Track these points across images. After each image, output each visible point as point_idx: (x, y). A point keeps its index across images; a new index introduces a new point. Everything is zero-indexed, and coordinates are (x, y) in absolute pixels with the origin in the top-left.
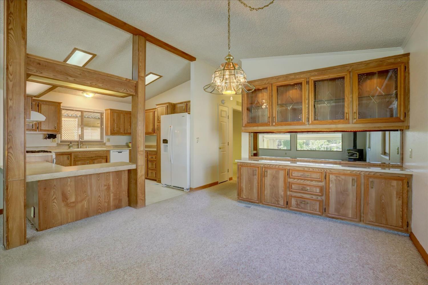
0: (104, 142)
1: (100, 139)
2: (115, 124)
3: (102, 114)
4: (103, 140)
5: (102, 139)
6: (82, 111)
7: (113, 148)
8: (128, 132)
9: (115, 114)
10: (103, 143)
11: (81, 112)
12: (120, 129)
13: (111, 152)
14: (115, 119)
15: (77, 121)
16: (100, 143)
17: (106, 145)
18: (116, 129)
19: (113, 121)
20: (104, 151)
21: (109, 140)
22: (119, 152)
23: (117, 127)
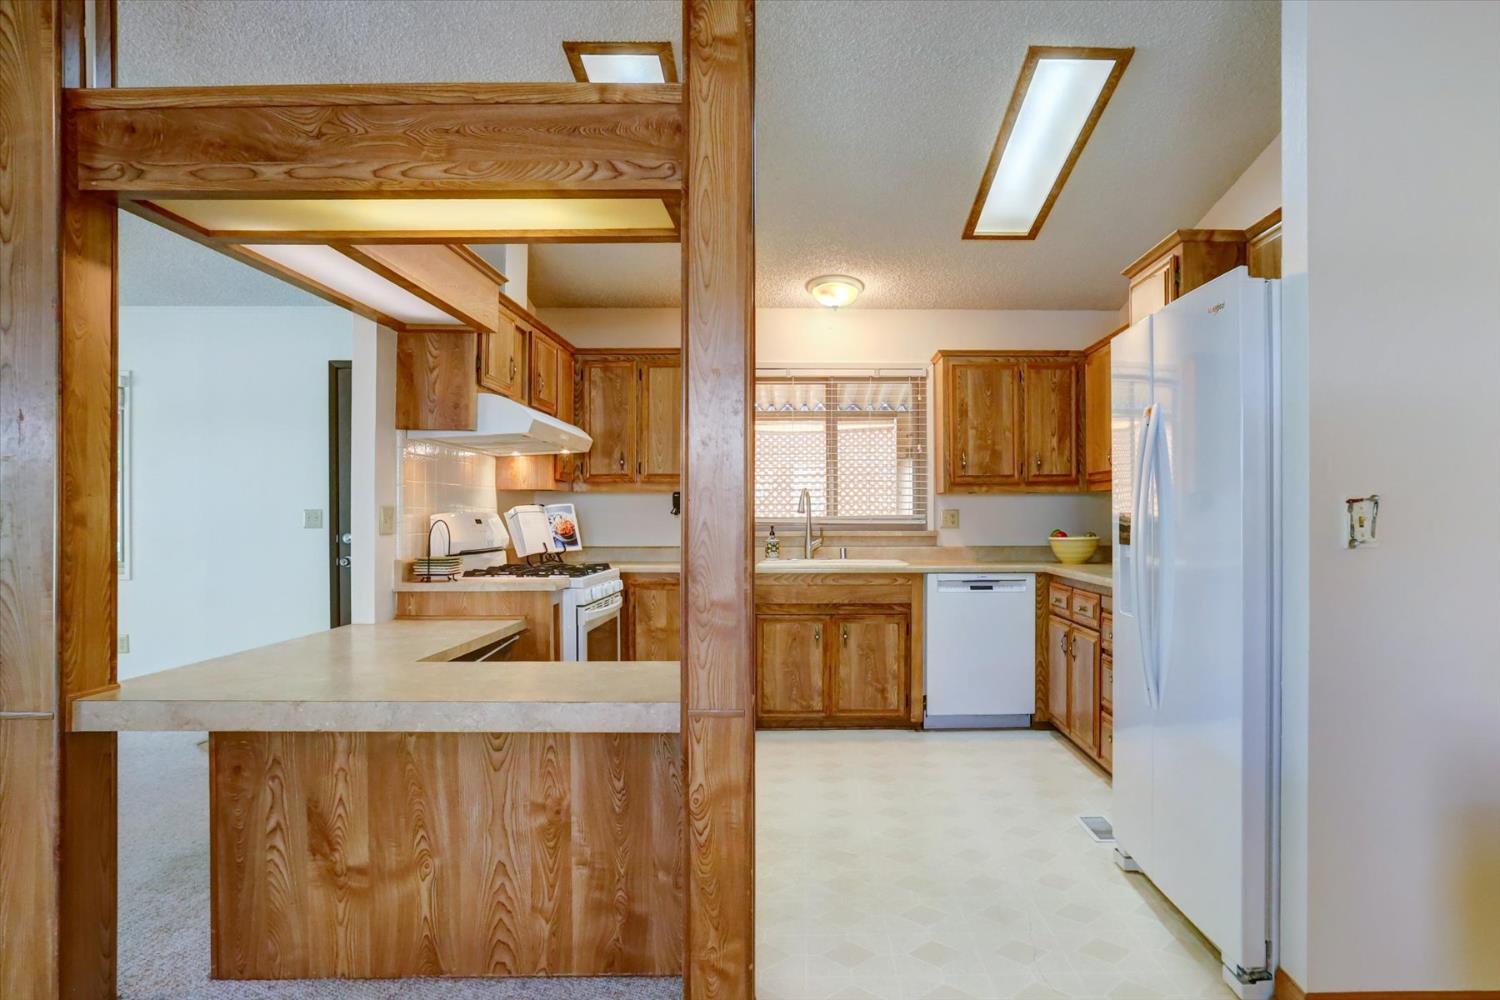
0: (931, 527)
1: (911, 513)
2: (971, 433)
3: (918, 383)
4: (926, 518)
5: (919, 512)
6: (826, 379)
7: (978, 561)
8: (1046, 470)
9: (971, 377)
10: (923, 533)
11: (828, 385)
12: (996, 455)
13: (932, 581)
14: (970, 402)
15: (894, 431)
16: (913, 532)
17: (939, 544)
18: (972, 457)
19: (956, 412)
20: (893, 576)
21: (953, 519)
22: (972, 588)
23: (980, 448)
